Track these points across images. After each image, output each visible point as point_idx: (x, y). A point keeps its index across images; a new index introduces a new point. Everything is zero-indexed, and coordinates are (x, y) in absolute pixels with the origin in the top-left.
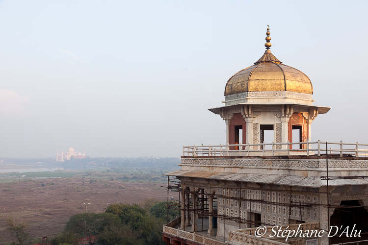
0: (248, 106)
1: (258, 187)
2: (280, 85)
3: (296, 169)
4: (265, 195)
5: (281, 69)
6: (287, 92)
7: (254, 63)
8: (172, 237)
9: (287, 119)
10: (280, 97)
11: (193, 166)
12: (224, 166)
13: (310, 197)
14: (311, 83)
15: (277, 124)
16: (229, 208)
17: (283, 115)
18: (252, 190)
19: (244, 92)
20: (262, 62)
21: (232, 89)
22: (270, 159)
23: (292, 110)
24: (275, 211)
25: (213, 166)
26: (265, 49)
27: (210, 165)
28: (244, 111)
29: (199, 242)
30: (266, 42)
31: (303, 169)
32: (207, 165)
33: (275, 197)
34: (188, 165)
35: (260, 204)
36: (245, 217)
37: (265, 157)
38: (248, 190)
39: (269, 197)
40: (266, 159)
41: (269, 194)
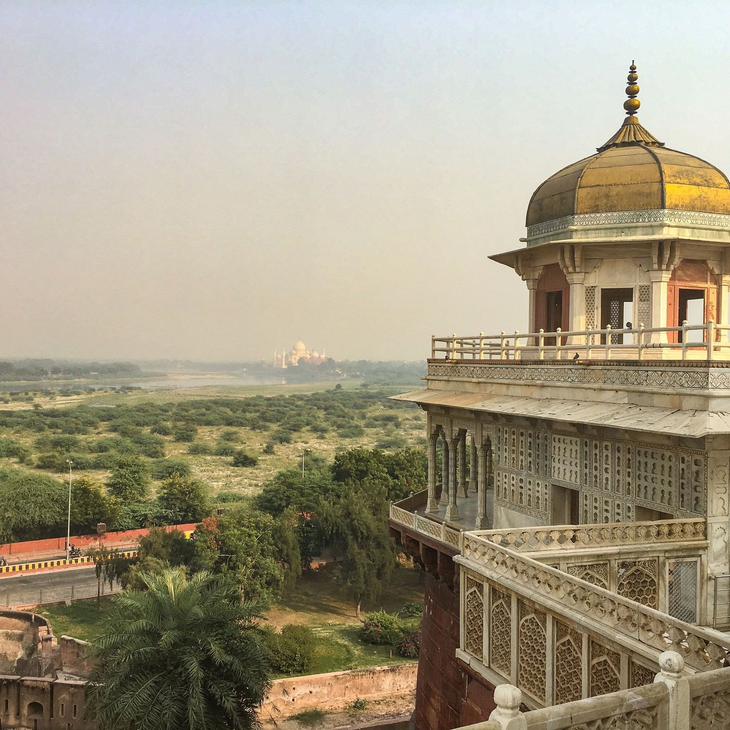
0: (572, 246)
1: (573, 429)
2: (648, 195)
3: (655, 390)
4: (587, 449)
5: (656, 158)
6: (666, 211)
8: (404, 529)
9: (666, 275)
10: (649, 224)
11: (448, 381)
12: (508, 381)
15: (640, 287)
17: (656, 266)
18: (562, 437)
19: (567, 215)
23: (677, 253)
24: (609, 487)
25: (486, 380)
27: (480, 380)
28: (563, 259)
31: (670, 390)
32: (474, 380)
33: (610, 455)
34: (441, 378)
35: (578, 469)
36: (547, 496)
37: (588, 362)
38: (554, 436)
39: (596, 455)
40: (592, 367)
41: (596, 447)
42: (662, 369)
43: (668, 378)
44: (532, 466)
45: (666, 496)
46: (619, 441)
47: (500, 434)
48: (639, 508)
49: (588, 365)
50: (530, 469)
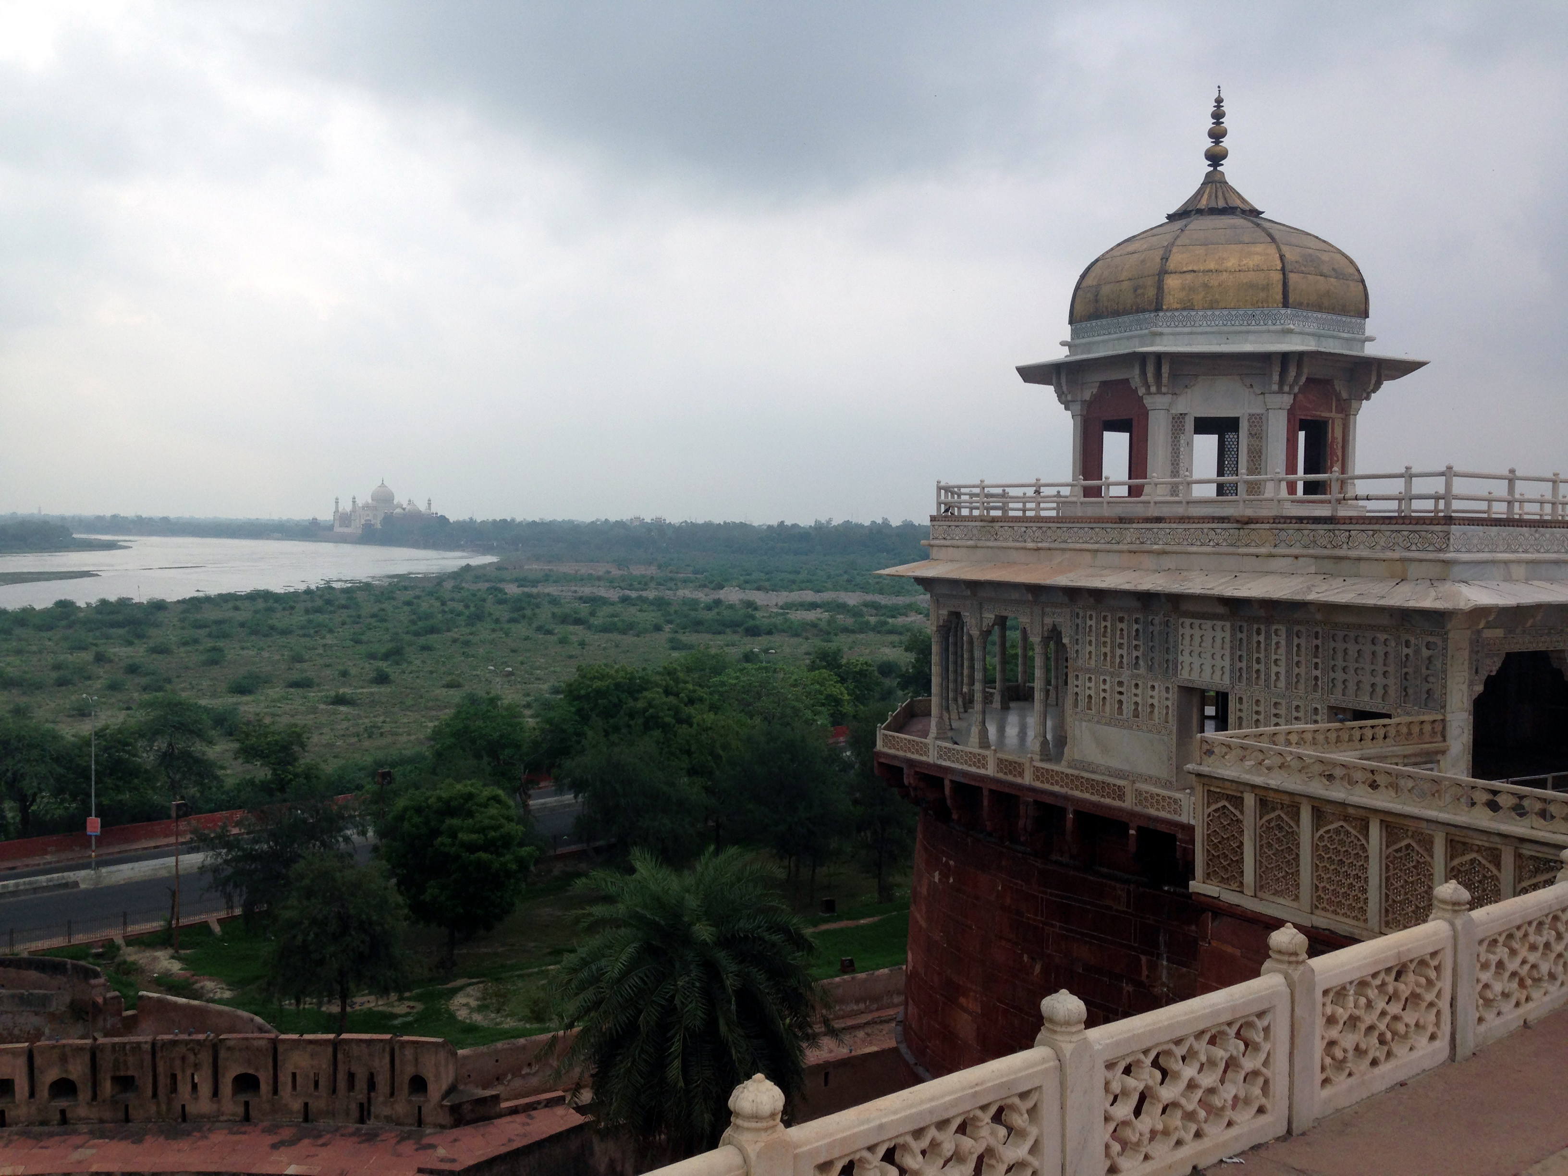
0: (1159, 357)
1: (1221, 610)
2: (1266, 287)
3: (1365, 553)
4: (1244, 636)
5: (1270, 236)
6: (1289, 311)
7: (1169, 217)
8: (911, 763)
9: (1287, 400)
10: (1265, 328)
11: (976, 547)
12: (1096, 546)
13: (1413, 640)
14: (1363, 281)
15: (1251, 416)
16: (1112, 675)
17: (1275, 387)
18: (1197, 622)
19: (1143, 311)
20: (1200, 212)
21: (1097, 301)
22: (1267, 526)
23: (1306, 371)
24: (1282, 684)
25: (1053, 545)
26: (1205, 167)
27: (1040, 545)
28: (1143, 373)
29: (1010, 778)
30: (1208, 143)
31: (1389, 554)
32: (1030, 545)
33: (1283, 643)
34: (959, 543)
35: (1227, 663)
36: (1169, 703)
37: (1246, 520)
38: (1181, 620)
39: (1259, 642)
40: (1253, 526)
41: (1258, 633)
42: (1376, 527)
43: (1384, 539)
44: (1141, 662)
45: (1380, 691)
46: (1298, 622)
47: (1079, 621)
48: (1331, 708)
49: (1247, 523)
50: (1136, 665)
